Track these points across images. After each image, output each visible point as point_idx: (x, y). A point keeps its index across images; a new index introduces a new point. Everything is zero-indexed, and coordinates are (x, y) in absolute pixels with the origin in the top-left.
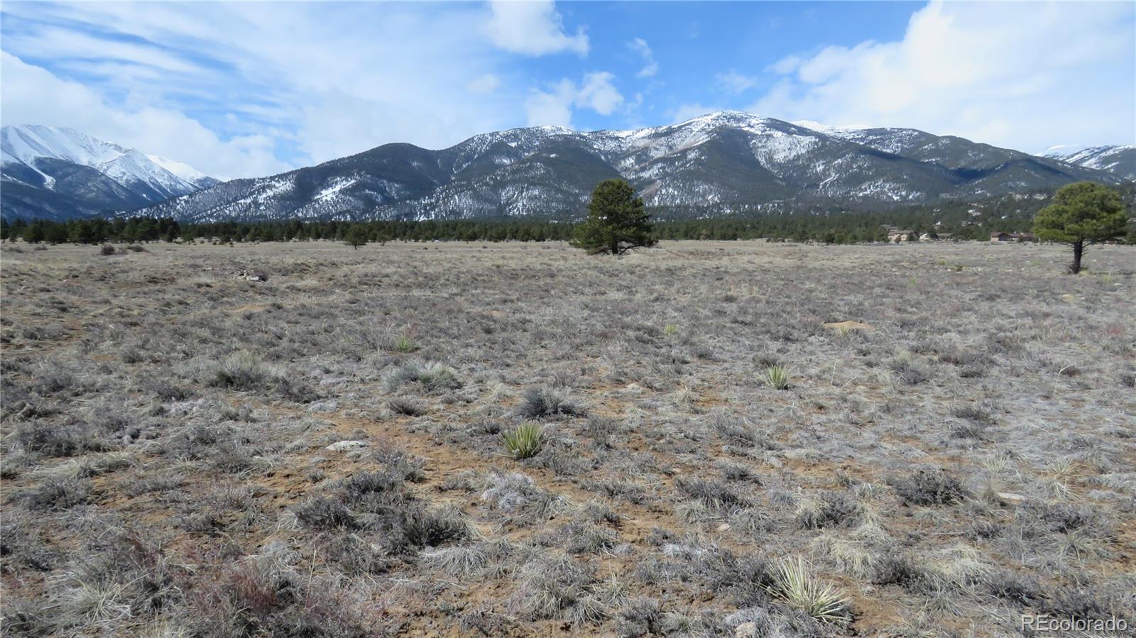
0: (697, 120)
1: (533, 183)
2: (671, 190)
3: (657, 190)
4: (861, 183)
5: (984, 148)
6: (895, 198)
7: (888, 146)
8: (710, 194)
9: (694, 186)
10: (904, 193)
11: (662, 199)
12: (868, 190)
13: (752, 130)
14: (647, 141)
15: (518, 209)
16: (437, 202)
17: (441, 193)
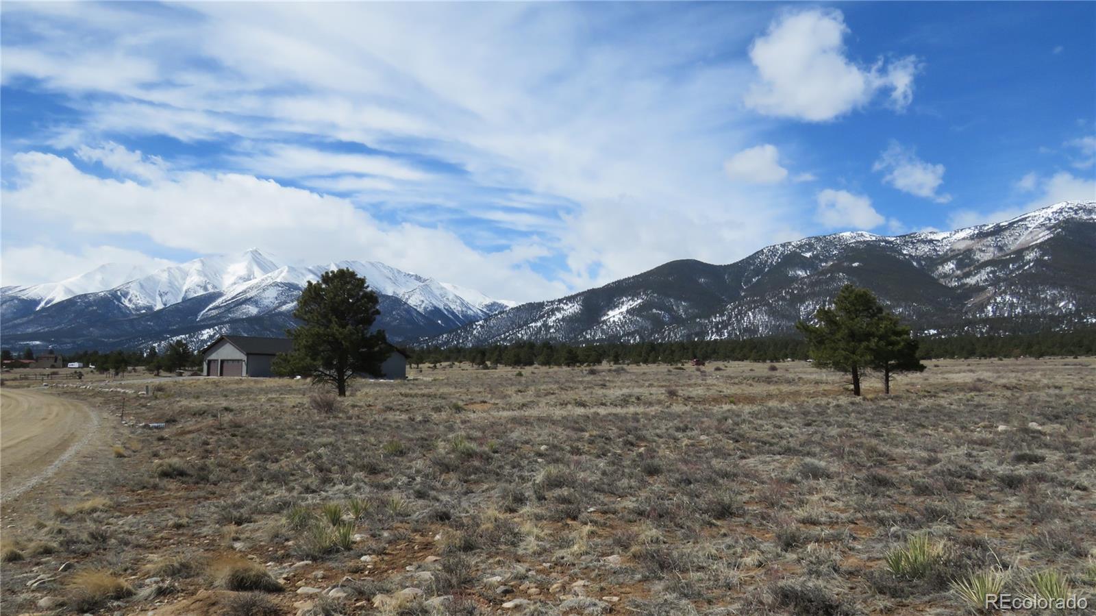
0: (1033, 214)
2: (1008, 297)
3: (989, 299)
8: (1061, 300)
9: (1038, 291)
11: (997, 307)
14: (969, 242)
16: (730, 318)
17: (733, 310)
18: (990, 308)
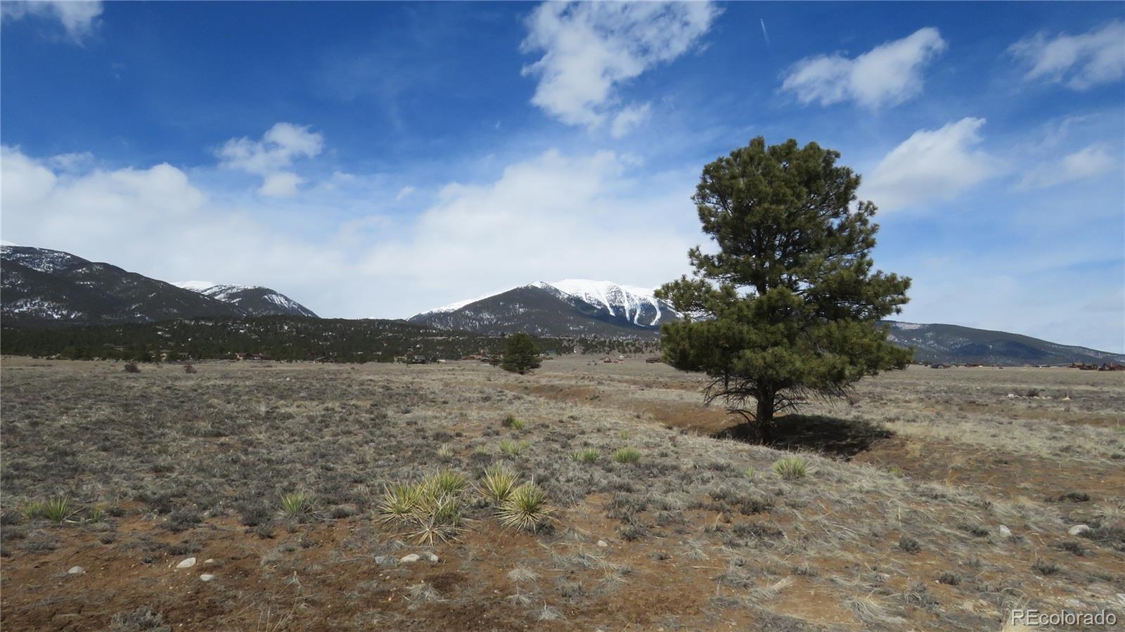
5: (136, 276)
6: (56, 317)
10: (65, 312)
12: (24, 308)
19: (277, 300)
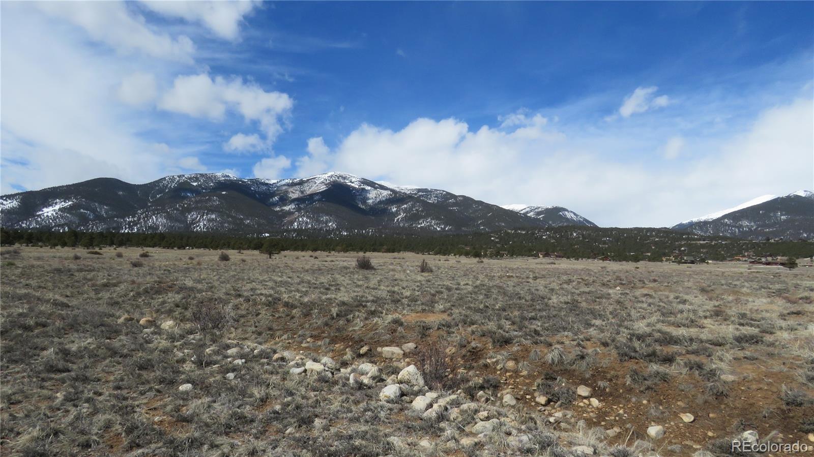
0: (319, 176)
1: (211, 210)
2: (305, 219)
3: (296, 219)
4: (419, 219)
5: (481, 203)
6: (438, 229)
7: (430, 199)
8: (330, 222)
9: (320, 216)
10: (443, 226)
11: (299, 224)
12: (423, 224)
13: (353, 185)
14: (287, 187)
15: (200, 227)
16: (139, 219)
17: (142, 214)
18: (296, 224)
19: (569, 215)
